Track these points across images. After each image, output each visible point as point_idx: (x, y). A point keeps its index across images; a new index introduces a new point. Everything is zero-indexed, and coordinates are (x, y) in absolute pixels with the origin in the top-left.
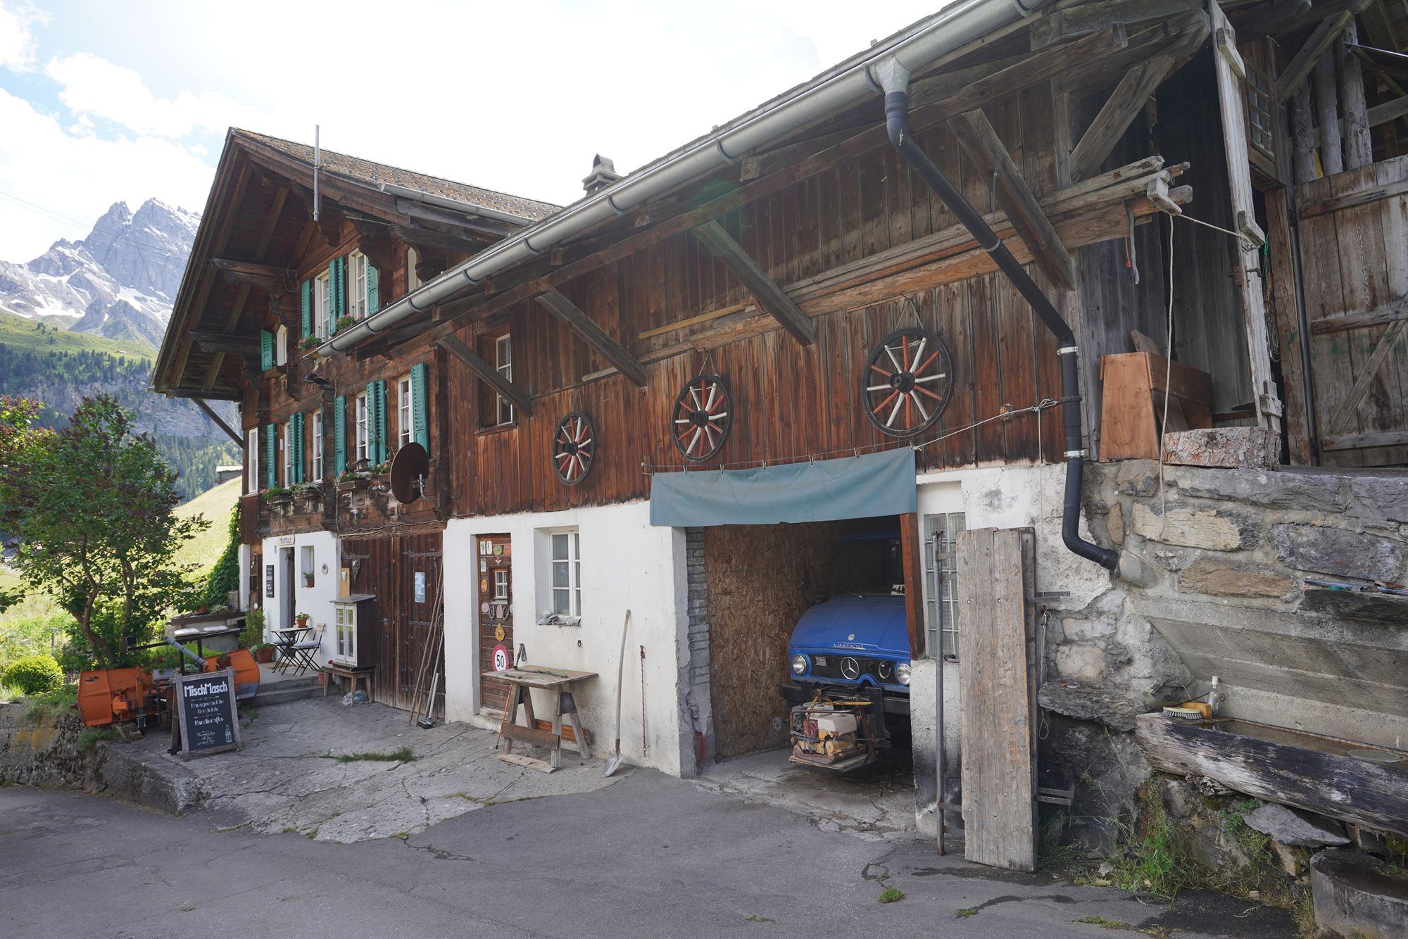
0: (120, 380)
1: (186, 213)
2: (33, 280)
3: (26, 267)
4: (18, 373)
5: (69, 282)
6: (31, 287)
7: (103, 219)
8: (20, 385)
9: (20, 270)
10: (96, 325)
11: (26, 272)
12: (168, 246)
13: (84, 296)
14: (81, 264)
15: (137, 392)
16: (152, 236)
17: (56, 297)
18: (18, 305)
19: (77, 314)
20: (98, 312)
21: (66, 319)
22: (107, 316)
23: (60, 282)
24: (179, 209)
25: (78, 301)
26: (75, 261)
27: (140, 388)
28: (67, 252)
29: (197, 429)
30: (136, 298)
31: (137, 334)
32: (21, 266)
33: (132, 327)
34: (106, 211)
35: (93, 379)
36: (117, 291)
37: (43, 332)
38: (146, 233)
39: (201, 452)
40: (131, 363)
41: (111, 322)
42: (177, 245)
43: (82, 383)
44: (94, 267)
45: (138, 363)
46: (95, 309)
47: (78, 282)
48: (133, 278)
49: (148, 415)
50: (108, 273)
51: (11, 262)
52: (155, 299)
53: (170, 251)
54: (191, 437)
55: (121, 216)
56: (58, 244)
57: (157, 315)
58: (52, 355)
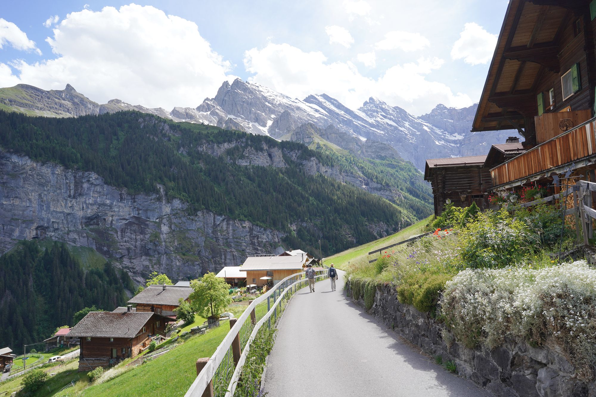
0: (234, 142)
1: (249, 84)
2: (198, 114)
3: (196, 109)
4: (196, 139)
5: (210, 114)
6: (198, 117)
7: (221, 88)
8: (197, 145)
11: (195, 111)
12: (244, 97)
13: (215, 119)
14: (214, 107)
16: (238, 93)
17: (206, 120)
20: (221, 123)
22: (224, 125)
23: (207, 114)
24: (247, 82)
25: (214, 121)
26: (212, 105)
28: (209, 102)
32: (194, 109)
33: (234, 128)
34: (221, 85)
36: (227, 116)
37: (204, 126)
38: (236, 92)
42: (247, 96)
44: (218, 107)
45: (241, 134)
47: (214, 113)
48: (232, 111)
49: (247, 157)
50: (223, 109)
51: (191, 108)
52: (240, 118)
53: (244, 98)
55: (226, 87)
56: (206, 100)
57: (241, 124)
58: (208, 133)
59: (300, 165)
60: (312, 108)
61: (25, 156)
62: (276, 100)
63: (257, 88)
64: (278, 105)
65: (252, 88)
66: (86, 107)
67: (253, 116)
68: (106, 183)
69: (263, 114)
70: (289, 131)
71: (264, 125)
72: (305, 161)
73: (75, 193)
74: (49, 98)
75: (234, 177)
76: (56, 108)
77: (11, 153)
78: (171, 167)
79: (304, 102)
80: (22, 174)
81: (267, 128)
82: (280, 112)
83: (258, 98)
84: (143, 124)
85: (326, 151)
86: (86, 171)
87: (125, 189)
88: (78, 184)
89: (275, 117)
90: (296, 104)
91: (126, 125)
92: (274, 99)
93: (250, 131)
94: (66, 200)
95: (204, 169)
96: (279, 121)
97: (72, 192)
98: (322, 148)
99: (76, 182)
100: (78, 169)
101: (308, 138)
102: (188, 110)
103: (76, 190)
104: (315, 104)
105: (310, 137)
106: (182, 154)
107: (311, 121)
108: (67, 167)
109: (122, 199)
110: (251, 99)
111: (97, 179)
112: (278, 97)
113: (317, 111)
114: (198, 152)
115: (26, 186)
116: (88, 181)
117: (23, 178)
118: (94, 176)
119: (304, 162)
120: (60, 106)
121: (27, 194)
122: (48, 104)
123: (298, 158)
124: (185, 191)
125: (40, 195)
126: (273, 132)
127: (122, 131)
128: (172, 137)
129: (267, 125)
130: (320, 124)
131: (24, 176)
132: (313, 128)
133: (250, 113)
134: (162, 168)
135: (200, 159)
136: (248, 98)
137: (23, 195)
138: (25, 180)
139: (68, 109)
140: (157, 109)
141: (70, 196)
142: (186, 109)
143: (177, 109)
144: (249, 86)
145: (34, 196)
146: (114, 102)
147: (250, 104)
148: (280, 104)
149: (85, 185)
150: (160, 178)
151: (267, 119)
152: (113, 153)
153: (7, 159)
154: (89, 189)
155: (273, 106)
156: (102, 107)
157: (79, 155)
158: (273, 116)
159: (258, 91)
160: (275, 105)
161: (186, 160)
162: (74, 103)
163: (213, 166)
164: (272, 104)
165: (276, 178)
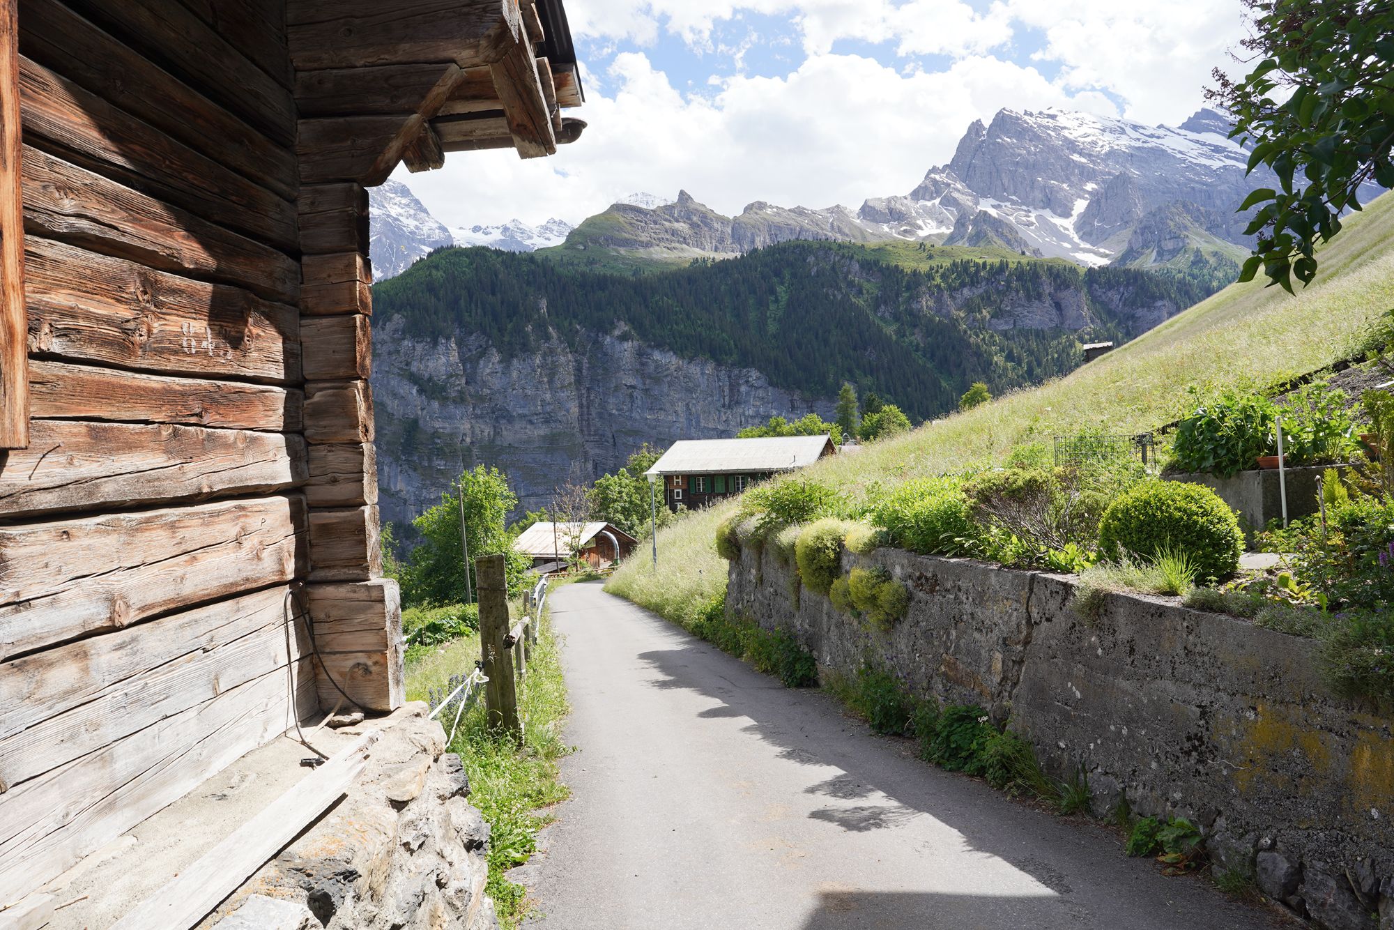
0: (984, 283)
1: (1031, 115)
2: (914, 207)
3: (909, 198)
4: (908, 288)
5: (940, 203)
6: (914, 214)
7: (963, 141)
8: (911, 297)
9: (905, 201)
10: (962, 238)
11: (909, 202)
12: (1018, 151)
13: (952, 214)
14: (949, 185)
15: (998, 292)
16: (1003, 145)
17: (931, 218)
18: (905, 231)
19: (946, 231)
20: (963, 225)
21: (939, 236)
22: (970, 227)
23: (934, 204)
24: (1026, 113)
25: (948, 218)
26: (944, 183)
27: (1001, 288)
28: (937, 177)
29: (1051, 320)
30: (993, 206)
31: (996, 239)
32: (905, 198)
33: (991, 234)
34: (965, 133)
35: (963, 285)
36: (977, 203)
37: (924, 250)
38: (999, 143)
39: (1055, 342)
40: (992, 265)
41: (974, 233)
42: (1025, 148)
43: (955, 289)
44: (959, 186)
45: (998, 265)
46: (960, 223)
47: (948, 202)
48: (990, 189)
49: (1009, 311)
50: (969, 188)
51: (898, 195)
52: (1008, 204)
53: (1019, 155)
54: (1046, 328)
55: (978, 134)
56: (930, 172)
57: (1011, 218)
58: (931, 269)
59: (1128, 319)
60: (1204, 144)
61: (668, 351)
62: (1101, 143)
63: (1051, 123)
64: (1106, 154)
65: (1040, 126)
66: (711, 228)
67: (1038, 195)
68: (771, 384)
69: (1065, 186)
70: (1127, 222)
71: (1066, 214)
72: (1140, 309)
73: (730, 401)
74: (656, 223)
75: (978, 359)
76: (667, 239)
77: (652, 348)
78: (865, 349)
79: (1183, 132)
80: (667, 376)
81: (1074, 218)
82: (1109, 173)
83: (1053, 149)
84: (815, 269)
85: (1215, 269)
86: (744, 368)
87: (798, 392)
88: (734, 387)
89: (1095, 186)
90: (1159, 141)
91: (787, 273)
92: (1094, 143)
93: (1032, 231)
94: (720, 411)
95: (922, 345)
96: (1104, 200)
97: (727, 399)
98: (1207, 262)
99: (731, 385)
100: (732, 365)
101: (1171, 238)
102: (893, 202)
103: (732, 395)
104: (1215, 132)
105: (1179, 237)
106: (883, 318)
107: (1197, 182)
108: (719, 363)
109: (793, 408)
110: (1035, 155)
111: (758, 378)
112: (1107, 134)
113: (1217, 149)
114: (911, 313)
115: (672, 393)
116: (747, 382)
117: (669, 383)
118: (754, 374)
119: (1140, 312)
120: (673, 235)
121: (673, 405)
122: (655, 233)
123: (1124, 305)
124: (889, 392)
125: (687, 404)
126: (1087, 229)
127: (782, 283)
128: (866, 285)
129: (1073, 212)
130: (1224, 187)
131: (669, 379)
132: (1188, 212)
133: (1032, 188)
134: (851, 352)
135: (915, 326)
136: (1029, 152)
137: (668, 406)
138: (670, 384)
139: (685, 238)
140: (833, 208)
141: (724, 406)
142: (889, 200)
143: (870, 204)
144: (1030, 120)
145: (680, 407)
146: (754, 210)
147: (1033, 167)
148: (1112, 154)
149: (743, 389)
150: (850, 371)
151: (1074, 197)
152: (772, 328)
153: (648, 356)
154: (748, 393)
155: (1093, 162)
156: (736, 224)
157: (732, 342)
158: (1090, 186)
159: (1054, 129)
160: (1097, 157)
161: (890, 330)
162: (693, 225)
163: (940, 338)
164: (1090, 155)
165: (1068, 354)
